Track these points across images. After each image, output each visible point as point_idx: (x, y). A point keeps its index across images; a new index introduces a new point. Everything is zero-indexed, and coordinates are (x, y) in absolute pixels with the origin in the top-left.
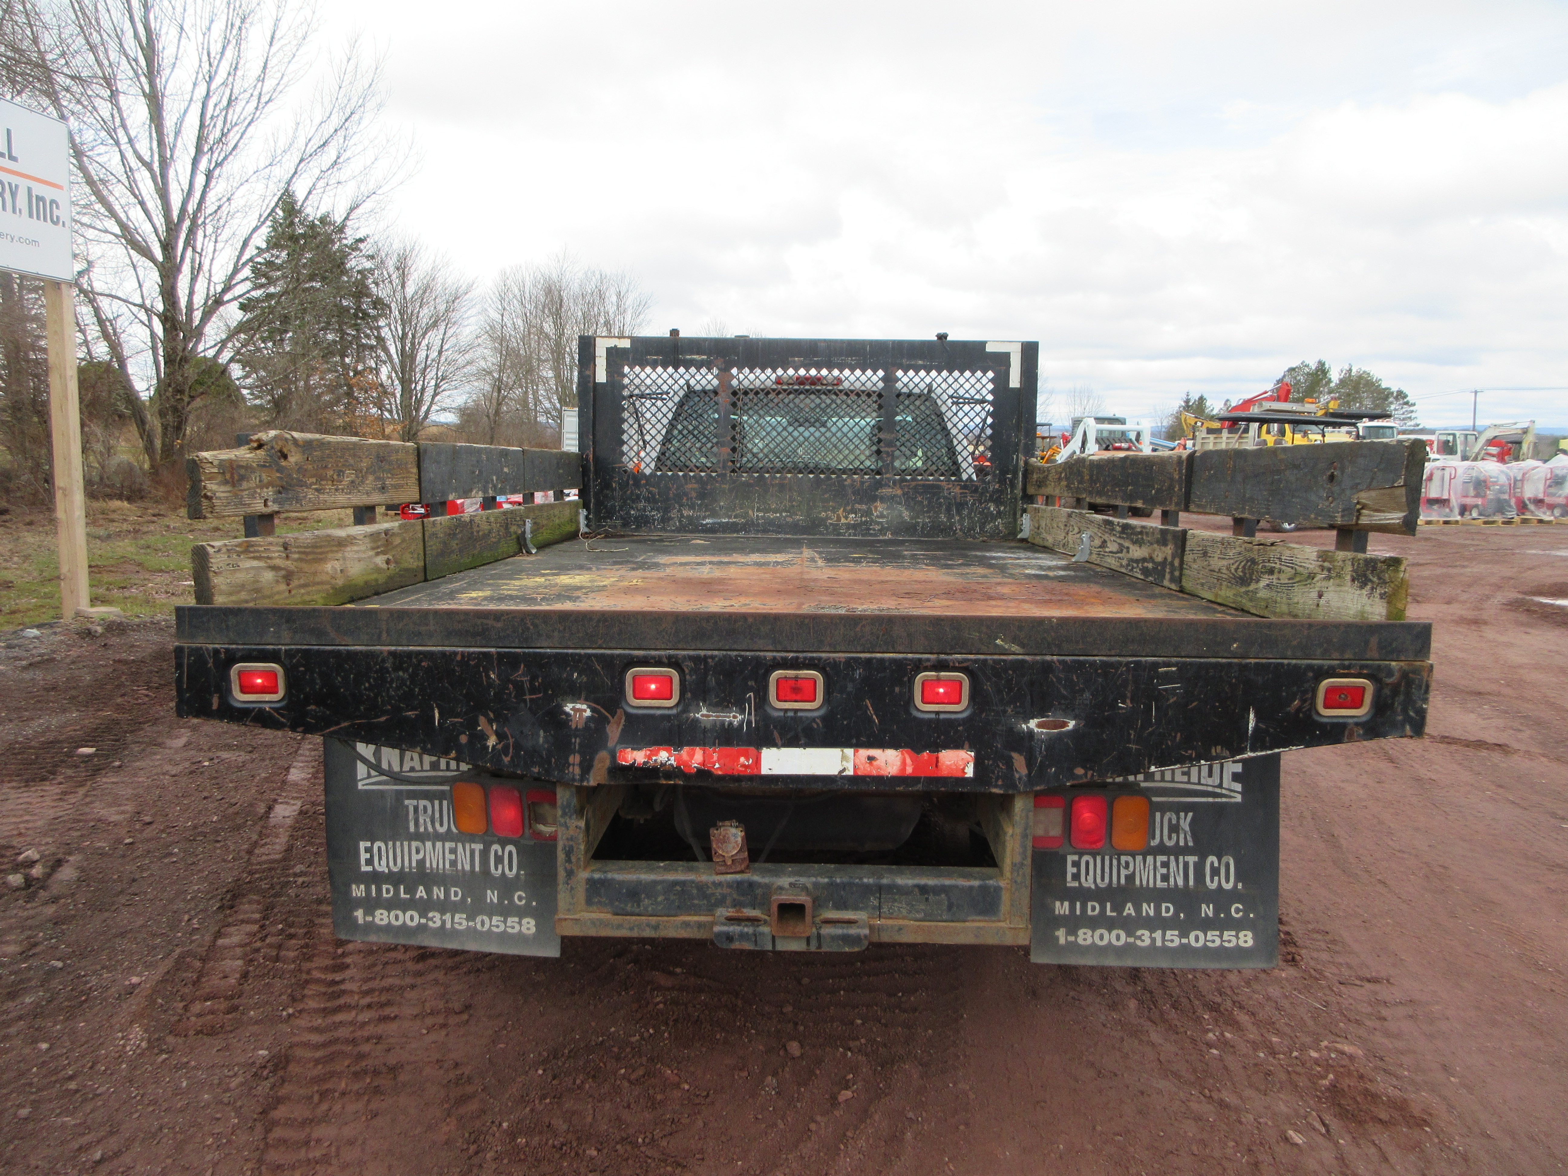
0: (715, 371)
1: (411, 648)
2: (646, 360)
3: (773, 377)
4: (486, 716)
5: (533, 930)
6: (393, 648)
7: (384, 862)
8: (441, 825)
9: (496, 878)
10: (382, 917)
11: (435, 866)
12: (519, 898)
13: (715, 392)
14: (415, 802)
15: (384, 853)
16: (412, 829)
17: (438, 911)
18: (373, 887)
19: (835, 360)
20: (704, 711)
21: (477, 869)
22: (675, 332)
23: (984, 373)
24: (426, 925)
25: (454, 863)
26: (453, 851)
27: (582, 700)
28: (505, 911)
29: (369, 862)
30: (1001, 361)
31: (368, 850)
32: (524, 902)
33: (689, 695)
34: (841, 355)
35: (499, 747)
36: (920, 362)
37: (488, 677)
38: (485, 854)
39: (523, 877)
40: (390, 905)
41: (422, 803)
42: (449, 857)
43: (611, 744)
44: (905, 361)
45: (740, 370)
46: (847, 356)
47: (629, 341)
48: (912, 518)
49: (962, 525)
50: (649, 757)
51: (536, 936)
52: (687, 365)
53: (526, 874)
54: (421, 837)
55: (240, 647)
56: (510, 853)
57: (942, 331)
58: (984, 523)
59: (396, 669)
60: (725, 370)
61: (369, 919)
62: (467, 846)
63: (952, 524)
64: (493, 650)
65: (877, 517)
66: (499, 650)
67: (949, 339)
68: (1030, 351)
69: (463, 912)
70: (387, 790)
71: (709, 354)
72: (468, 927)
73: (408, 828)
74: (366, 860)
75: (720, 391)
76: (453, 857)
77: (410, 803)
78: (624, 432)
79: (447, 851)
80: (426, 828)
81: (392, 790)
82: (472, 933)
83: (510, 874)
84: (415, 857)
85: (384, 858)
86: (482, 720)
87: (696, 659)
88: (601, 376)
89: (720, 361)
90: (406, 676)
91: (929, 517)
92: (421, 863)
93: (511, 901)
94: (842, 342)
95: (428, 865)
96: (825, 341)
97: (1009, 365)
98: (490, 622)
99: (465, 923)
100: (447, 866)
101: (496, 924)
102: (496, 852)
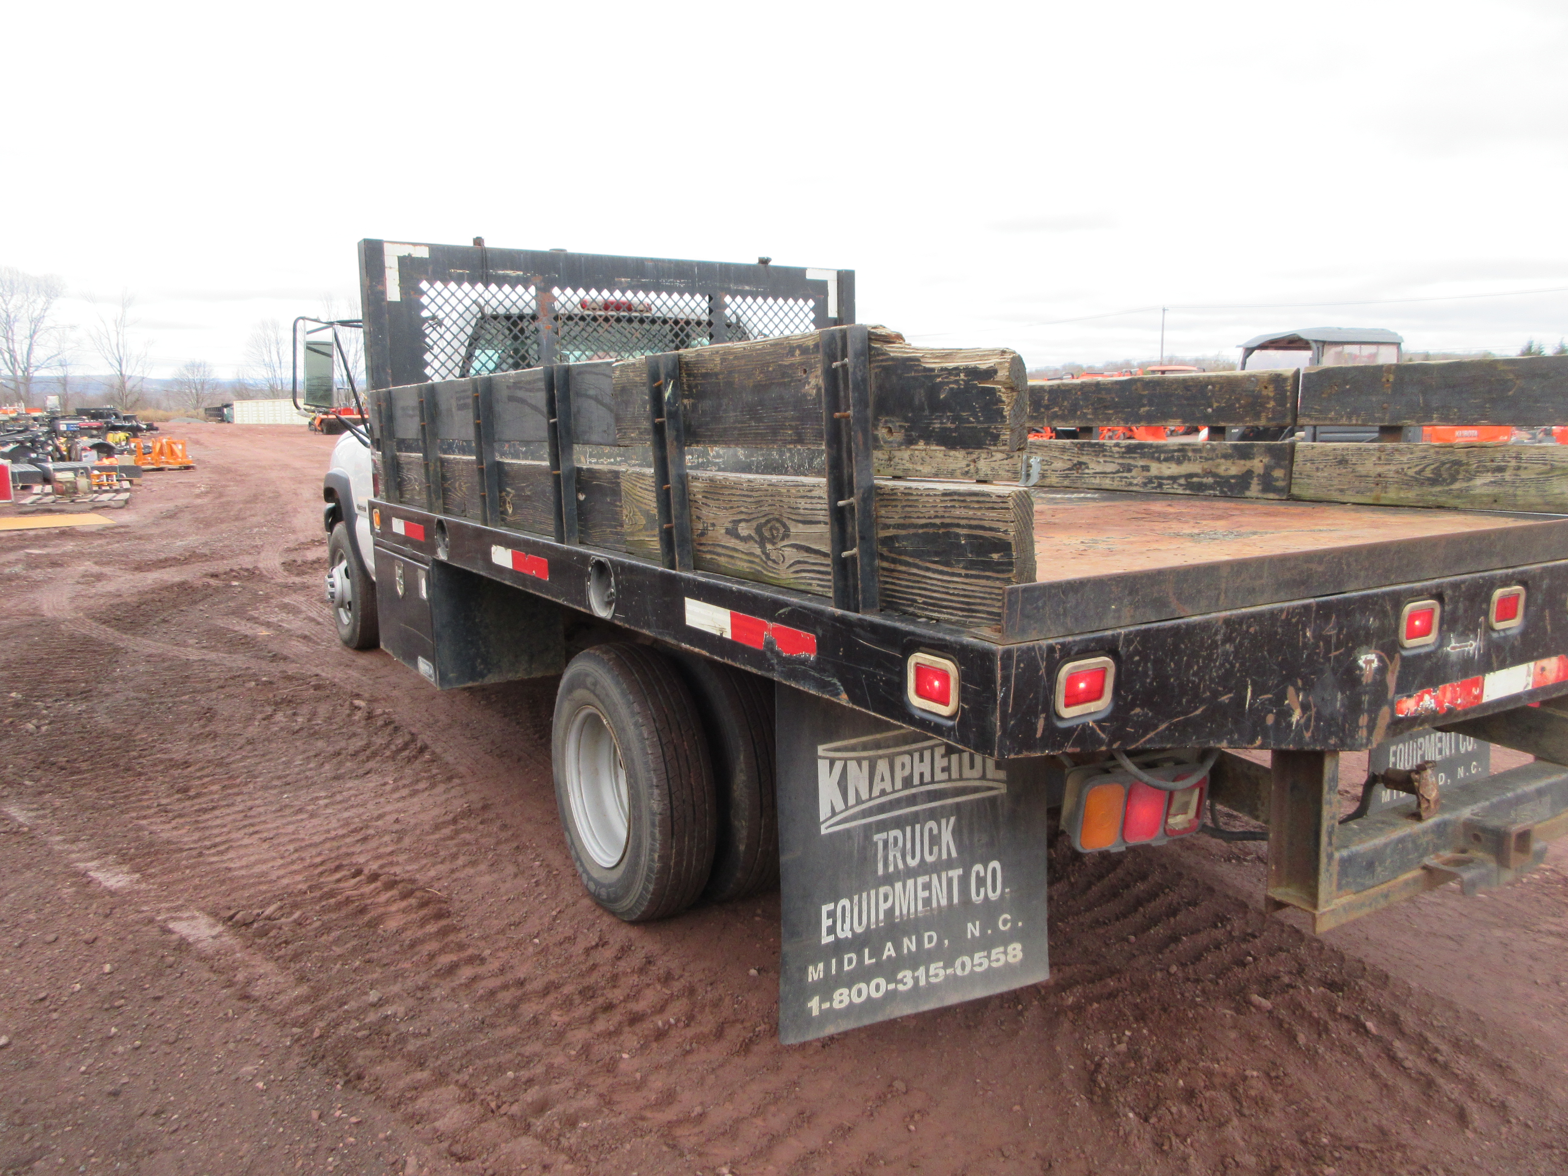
0: (532, 290)
1: (1244, 610)
2: (450, 275)
3: (576, 300)
4: (1295, 685)
5: (1020, 955)
6: (1228, 613)
7: (847, 926)
8: (913, 857)
9: (976, 906)
10: (842, 998)
11: (905, 911)
12: (1004, 922)
13: (534, 317)
14: (884, 835)
15: (848, 914)
16: (880, 872)
17: (909, 968)
18: (834, 961)
19: (663, 281)
20: (1453, 644)
21: (956, 900)
22: (478, 241)
23: (806, 301)
24: (895, 991)
25: (927, 902)
26: (927, 887)
27: (1373, 650)
28: (986, 943)
29: (832, 930)
30: (818, 290)
31: (832, 914)
32: (1009, 925)
33: (1445, 626)
34: (669, 277)
35: (1302, 721)
36: (747, 288)
37: (1305, 634)
38: (964, 880)
39: (1007, 896)
40: (849, 981)
41: (894, 833)
42: (922, 894)
43: (1390, 696)
44: (733, 286)
45: (562, 289)
46: (676, 278)
47: (427, 249)
48: (746, 457)
49: (792, 462)
50: (1418, 704)
51: (1023, 962)
52: (501, 281)
53: (1011, 891)
54: (889, 880)
55: (1078, 638)
56: (994, 871)
57: (765, 255)
58: (812, 459)
59: (1228, 639)
60: (544, 290)
61: (826, 1005)
62: (944, 875)
63: (784, 461)
64: (1312, 600)
65: (714, 457)
66: (1317, 599)
67: (771, 264)
68: (846, 280)
69: (939, 960)
70: (855, 828)
71: (526, 270)
72: (947, 977)
73: (876, 872)
74: (828, 928)
75: (540, 315)
76: (926, 894)
77: (879, 838)
78: (427, 364)
79: (920, 888)
80: (896, 866)
81: (859, 827)
82: (953, 981)
83: (993, 896)
84: (883, 907)
85: (848, 920)
86: (1291, 690)
87: (1455, 586)
88: (393, 293)
89: (538, 279)
90: (1232, 649)
91: (763, 455)
92: (890, 912)
93: (995, 928)
94: (670, 262)
95: (897, 913)
96: (652, 260)
97: (826, 294)
98: (1314, 566)
99: (942, 972)
100: (920, 907)
101: (979, 962)
102: (978, 873)
